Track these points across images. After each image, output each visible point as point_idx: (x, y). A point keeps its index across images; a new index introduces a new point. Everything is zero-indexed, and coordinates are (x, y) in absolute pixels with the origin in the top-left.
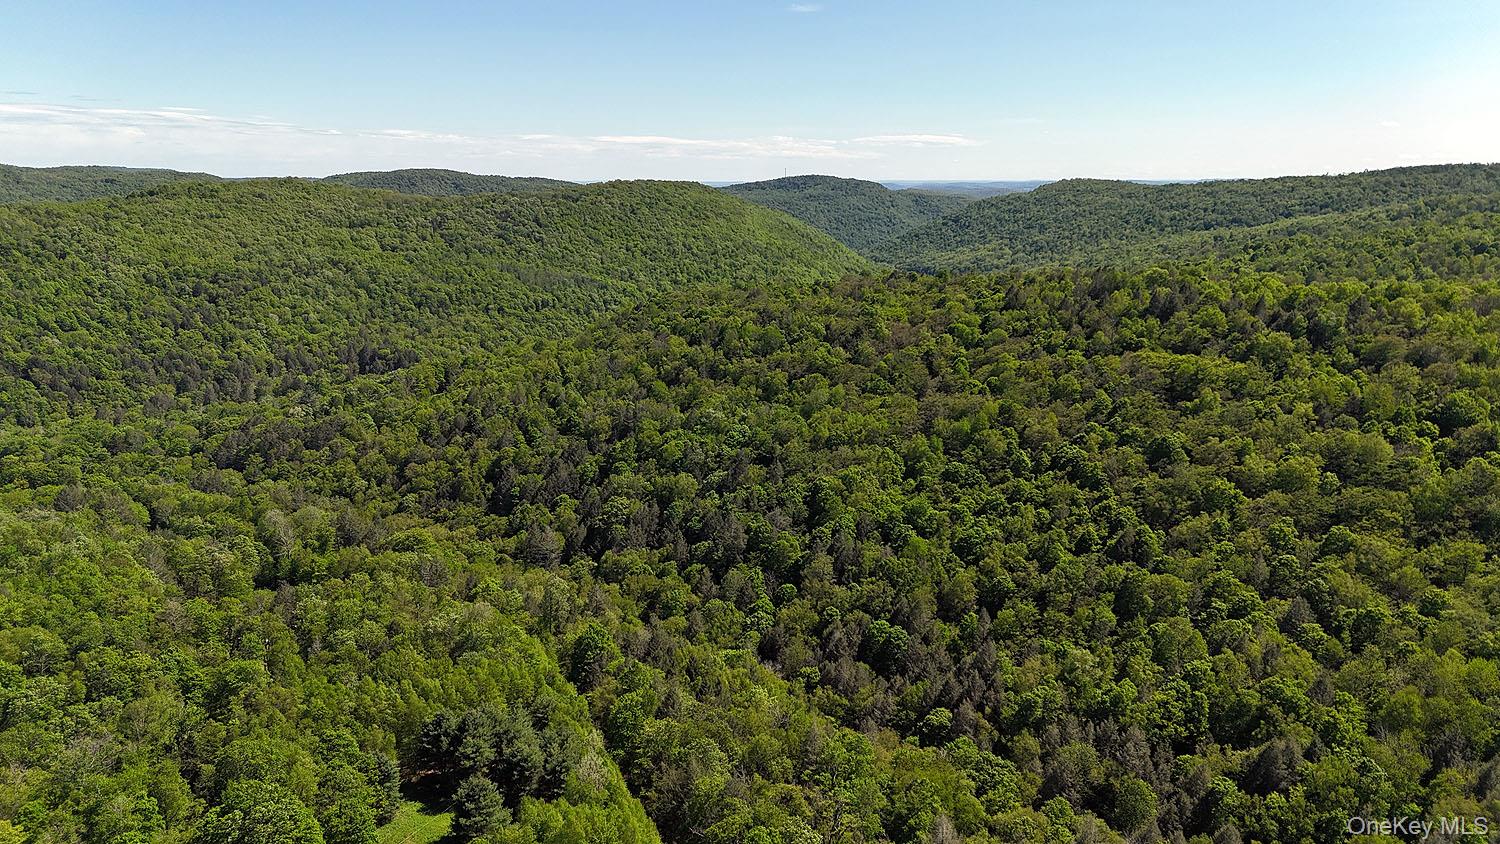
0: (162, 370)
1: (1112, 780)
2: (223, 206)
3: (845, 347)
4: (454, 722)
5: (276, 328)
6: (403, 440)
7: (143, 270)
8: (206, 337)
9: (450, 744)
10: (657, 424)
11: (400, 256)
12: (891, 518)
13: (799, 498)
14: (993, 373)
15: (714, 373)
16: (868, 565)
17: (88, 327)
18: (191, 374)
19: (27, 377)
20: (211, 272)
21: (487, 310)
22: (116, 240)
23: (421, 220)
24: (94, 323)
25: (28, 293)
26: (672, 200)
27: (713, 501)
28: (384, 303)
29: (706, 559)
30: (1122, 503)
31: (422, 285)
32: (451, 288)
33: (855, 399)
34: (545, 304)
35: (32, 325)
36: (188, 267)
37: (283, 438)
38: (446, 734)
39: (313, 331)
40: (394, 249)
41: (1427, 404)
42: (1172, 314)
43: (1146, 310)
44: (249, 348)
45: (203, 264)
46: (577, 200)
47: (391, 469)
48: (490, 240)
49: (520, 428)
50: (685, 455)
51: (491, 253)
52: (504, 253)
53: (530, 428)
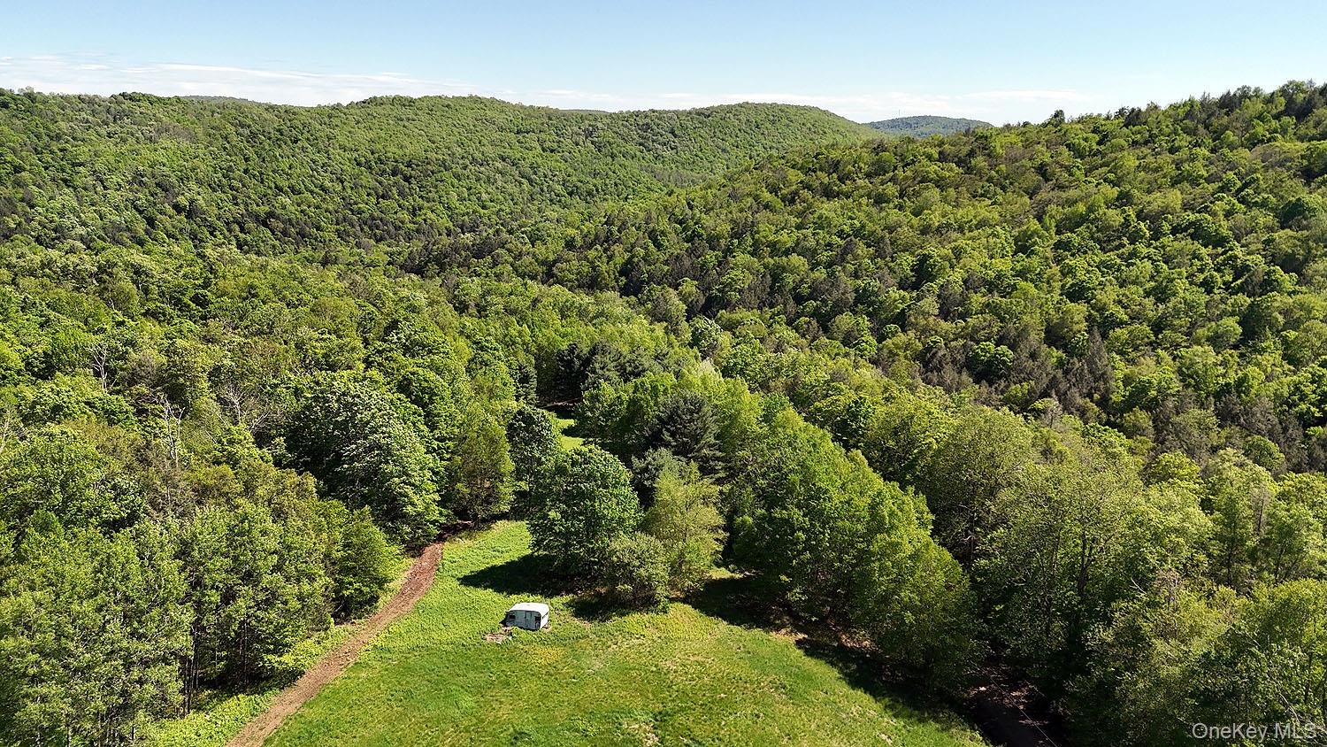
0: (366, 228)
2: (419, 112)
3: (957, 165)
4: (585, 349)
5: (455, 202)
6: (553, 249)
7: (355, 155)
8: (400, 207)
9: (581, 365)
10: (774, 228)
11: (557, 156)
12: (999, 276)
13: (907, 266)
14: (1108, 172)
15: (828, 194)
16: (975, 306)
17: (312, 192)
18: (388, 232)
19: (265, 225)
20: (407, 159)
22: (336, 131)
23: (576, 129)
24: (317, 190)
25: (269, 165)
26: (793, 118)
27: (821, 274)
28: (542, 190)
29: (815, 314)
30: (1250, 253)
31: (574, 179)
32: (598, 181)
35: (271, 188)
36: (389, 155)
37: (456, 250)
38: (578, 357)
39: (484, 207)
40: (552, 151)
42: (1311, 111)
43: (1281, 112)
44: (433, 216)
45: (401, 153)
46: (709, 116)
47: (541, 269)
48: (632, 148)
49: (650, 237)
50: (797, 244)
51: (633, 158)
52: (643, 158)
53: (659, 237)
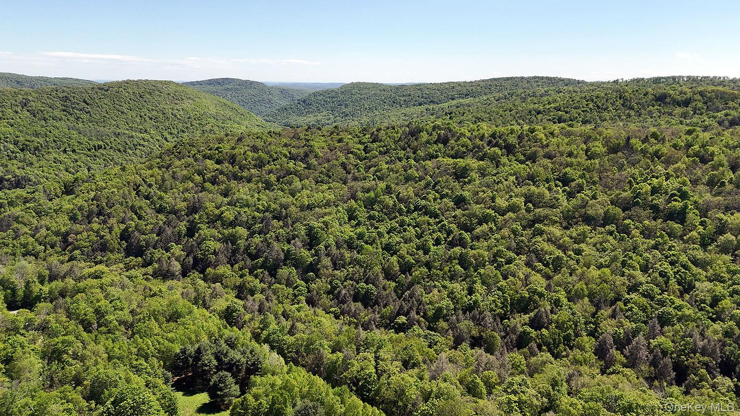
1: (482, 333)
3: (302, 162)
4: (193, 350)
6: (62, 223)
9: (193, 361)
10: (214, 204)
12: (351, 238)
13: (303, 233)
14: (376, 171)
15: (236, 177)
21: (65, 151)
26: (162, 90)
27: (257, 239)
30: (450, 223)
31: (22, 138)
32: (41, 140)
33: (314, 186)
34: (100, 147)
38: (190, 356)
41: (556, 174)
42: (448, 142)
43: (436, 140)
46: (108, 90)
47: (58, 239)
48: (57, 113)
49: (133, 212)
50: (236, 218)
51: (60, 120)
52: (68, 120)
53: (138, 211)
